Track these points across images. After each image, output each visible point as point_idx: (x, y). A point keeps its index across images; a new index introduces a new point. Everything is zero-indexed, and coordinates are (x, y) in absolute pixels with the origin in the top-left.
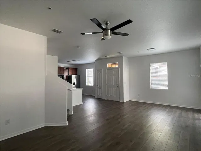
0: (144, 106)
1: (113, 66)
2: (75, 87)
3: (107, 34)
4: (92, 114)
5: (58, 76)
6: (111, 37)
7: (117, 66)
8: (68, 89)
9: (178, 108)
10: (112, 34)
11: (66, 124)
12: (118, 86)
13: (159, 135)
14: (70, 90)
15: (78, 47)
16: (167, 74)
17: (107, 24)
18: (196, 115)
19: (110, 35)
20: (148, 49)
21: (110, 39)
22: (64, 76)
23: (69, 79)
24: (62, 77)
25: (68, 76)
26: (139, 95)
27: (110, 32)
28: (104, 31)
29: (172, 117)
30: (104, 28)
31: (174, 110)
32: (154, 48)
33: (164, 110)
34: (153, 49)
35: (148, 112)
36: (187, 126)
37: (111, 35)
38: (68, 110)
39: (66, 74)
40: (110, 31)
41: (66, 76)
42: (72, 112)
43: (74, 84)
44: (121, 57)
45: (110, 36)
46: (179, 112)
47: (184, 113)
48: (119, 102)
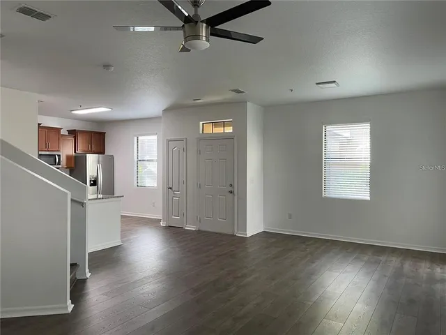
0: (304, 246)
1: (219, 130)
2: (98, 192)
3: (197, 36)
4: (151, 273)
5: (40, 156)
6: (208, 45)
7: (229, 130)
8: (72, 200)
9: (394, 251)
10: (212, 34)
11: (67, 308)
12: (231, 189)
13: (338, 329)
14: (79, 204)
15: (107, 66)
16: (368, 155)
17: (196, 4)
18: (439, 271)
19: (204, 38)
20: (317, 84)
21: (206, 49)
22: (59, 156)
23: (76, 167)
24: (54, 160)
25: (75, 157)
26: (290, 216)
27: (207, 28)
28: (186, 25)
29: (376, 276)
30: (187, 15)
31: (383, 258)
32: (335, 82)
33: (355, 258)
34: (333, 85)
35: (314, 265)
36: (411, 302)
37: (208, 40)
38: (71, 265)
39: (67, 150)
40: (205, 25)
41: (69, 158)
42: (87, 270)
43: (94, 183)
44: (242, 104)
45: (204, 42)
46: (395, 261)
47: (408, 266)
48: (233, 236)
